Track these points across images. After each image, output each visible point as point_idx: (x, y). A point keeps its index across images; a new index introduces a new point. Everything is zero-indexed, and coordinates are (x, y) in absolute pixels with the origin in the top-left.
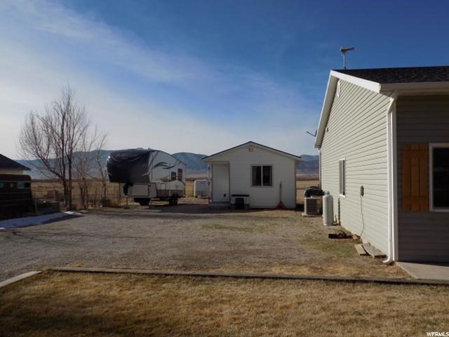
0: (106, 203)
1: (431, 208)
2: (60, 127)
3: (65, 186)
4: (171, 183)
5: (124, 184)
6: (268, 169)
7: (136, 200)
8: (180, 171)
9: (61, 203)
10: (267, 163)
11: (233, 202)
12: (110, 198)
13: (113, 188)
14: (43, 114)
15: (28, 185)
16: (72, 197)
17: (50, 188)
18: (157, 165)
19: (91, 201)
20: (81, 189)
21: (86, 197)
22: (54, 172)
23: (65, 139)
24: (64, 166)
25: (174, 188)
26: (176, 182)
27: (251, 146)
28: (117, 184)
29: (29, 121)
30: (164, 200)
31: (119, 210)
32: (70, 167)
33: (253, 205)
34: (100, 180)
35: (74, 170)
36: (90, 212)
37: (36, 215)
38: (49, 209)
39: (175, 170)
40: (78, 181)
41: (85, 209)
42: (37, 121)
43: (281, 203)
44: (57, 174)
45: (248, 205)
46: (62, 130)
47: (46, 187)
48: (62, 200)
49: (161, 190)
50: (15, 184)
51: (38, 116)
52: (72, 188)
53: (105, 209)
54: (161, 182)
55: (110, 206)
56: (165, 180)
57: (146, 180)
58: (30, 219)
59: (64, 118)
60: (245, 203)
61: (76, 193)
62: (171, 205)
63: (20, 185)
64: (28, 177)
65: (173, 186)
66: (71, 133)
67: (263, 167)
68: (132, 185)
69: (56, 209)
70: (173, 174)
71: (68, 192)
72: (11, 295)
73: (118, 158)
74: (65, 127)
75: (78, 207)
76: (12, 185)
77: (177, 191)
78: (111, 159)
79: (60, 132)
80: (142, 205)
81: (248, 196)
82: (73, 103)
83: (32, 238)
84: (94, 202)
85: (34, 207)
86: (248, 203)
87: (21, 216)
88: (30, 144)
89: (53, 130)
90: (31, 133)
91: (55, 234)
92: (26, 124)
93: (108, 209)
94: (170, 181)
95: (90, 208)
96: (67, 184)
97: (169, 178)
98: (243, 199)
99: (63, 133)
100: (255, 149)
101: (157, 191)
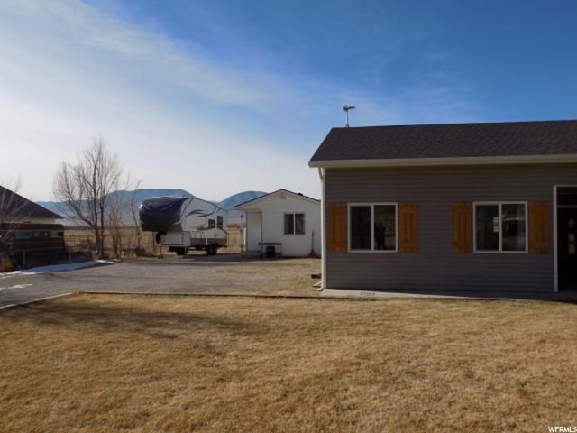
0: (140, 252)
1: (349, 250)
2: (91, 177)
3: (97, 234)
4: (209, 231)
5: (156, 233)
6: (300, 216)
7: (172, 249)
8: (220, 218)
9: (93, 252)
10: (299, 211)
11: (264, 250)
12: (145, 246)
13: (148, 237)
14: (75, 163)
15: (61, 234)
16: (105, 246)
17: (83, 236)
18: (192, 213)
19: (124, 250)
20: (114, 238)
21: (118, 246)
22: (86, 221)
23: (97, 189)
24: (96, 214)
25: (213, 237)
26: (215, 230)
27: (283, 193)
28: (151, 233)
29: (61, 171)
30: (201, 250)
31: (152, 259)
32: (102, 216)
33: (285, 253)
34: (133, 228)
35: (106, 218)
36: (122, 260)
37: (69, 263)
38: (82, 257)
39: (214, 217)
40: (110, 228)
41: (118, 257)
42: (69, 170)
43: (313, 251)
44: (89, 223)
45: (279, 253)
46: (94, 179)
47: (80, 236)
48: (95, 249)
49: (195, 239)
50: (49, 233)
51: (70, 165)
52: (104, 236)
53: (138, 258)
54: (196, 230)
55: (145, 255)
56: (201, 229)
57: (178, 229)
58: (63, 266)
59: (95, 167)
60: (276, 251)
61: (108, 242)
62: (209, 254)
63: (54, 234)
64: (60, 227)
65: (210, 234)
66: (103, 183)
67: (296, 215)
68: (165, 234)
69: (89, 257)
70: (211, 222)
71: (100, 242)
72: (57, 301)
73: (151, 207)
74: (97, 175)
75: (111, 257)
76: (46, 234)
77: (217, 239)
78: (143, 207)
79: (92, 180)
80: (178, 254)
81: (279, 244)
82: (104, 151)
83: (67, 279)
84: (127, 251)
85: (67, 255)
86: (279, 251)
87: (55, 263)
88: (63, 193)
89: (85, 180)
90: (64, 183)
91: (87, 276)
92: (59, 174)
93: (142, 258)
94: (206, 229)
95: (123, 256)
96: (100, 232)
97: (206, 226)
98: (274, 248)
99: (94, 182)
100: (286, 197)
101: (192, 239)
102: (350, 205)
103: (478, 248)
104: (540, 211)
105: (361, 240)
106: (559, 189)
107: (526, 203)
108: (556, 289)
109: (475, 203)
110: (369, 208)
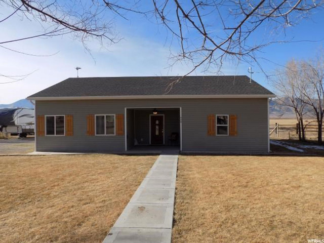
1: (46, 135)
18: (23, 116)
54: (26, 125)
68: (6, 127)
101: (22, 129)
102: (46, 116)
104: (120, 118)
105: (50, 132)
107: (115, 115)
108: (126, 149)
109: (95, 115)
110: (54, 117)
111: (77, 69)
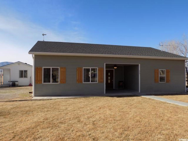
1: (43, 83)
6: (26, 71)
11: (11, 84)
27: (19, 63)
33: (19, 85)
43: (30, 83)
60: (16, 84)
67: (24, 71)
81: (17, 81)
86: (17, 84)
100: (21, 64)
102: (43, 68)
103: (84, 82)
104: (101, 70)
106: (106, 64)
107: (97, 68)
108: (105, 93)
109: (83, 68)
110: (50, 69)
111: (43, 35)
